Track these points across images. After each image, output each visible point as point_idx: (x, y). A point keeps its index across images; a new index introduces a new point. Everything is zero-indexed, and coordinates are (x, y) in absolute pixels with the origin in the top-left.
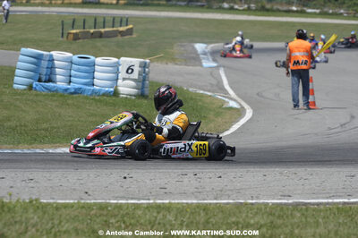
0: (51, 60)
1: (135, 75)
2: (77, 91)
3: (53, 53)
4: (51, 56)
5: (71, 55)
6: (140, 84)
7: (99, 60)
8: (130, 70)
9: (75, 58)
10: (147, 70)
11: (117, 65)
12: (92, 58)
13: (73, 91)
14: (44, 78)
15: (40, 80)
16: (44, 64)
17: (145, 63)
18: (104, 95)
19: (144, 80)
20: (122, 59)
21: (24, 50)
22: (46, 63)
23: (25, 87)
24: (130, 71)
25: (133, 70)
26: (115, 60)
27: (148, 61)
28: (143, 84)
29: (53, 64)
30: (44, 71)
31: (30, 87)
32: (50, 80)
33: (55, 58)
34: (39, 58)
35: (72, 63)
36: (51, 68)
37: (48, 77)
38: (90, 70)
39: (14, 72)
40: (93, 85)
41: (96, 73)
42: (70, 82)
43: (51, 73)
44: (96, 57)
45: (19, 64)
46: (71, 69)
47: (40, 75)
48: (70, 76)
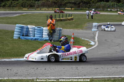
0: (28, 28)
2: (35, 39)
3: (28, 26)
5: (35, 26)
6: (58, 37)
7: (44, 28)
9: (36, 28)
10: (61, 31)
12: (42, 27)
13: (34, 39)
14: (25, 35)
15: (23, 36)
16: (25, 30)
17: (60, 29)
18: (45, 41)
19: (60, 35)
21: (17, 25)
23: (17, 38)
27: (61, 28)
30: (25, 32)
31: (19, 38)
32: (27, 36)
33: (29, 28)
34: (22, 28)
35: (35, 29)
36: (28, 31)
37: (26, 34)
38: (41, 32)
39: (14, 33)
40: (43, 37)
41: (43, 33)
42: (34, 36)
43: (28, 33)
44: (44, 27)
45: (16, 30)
46: (35, 32)
47: (23, 33)
48: (35, 34)
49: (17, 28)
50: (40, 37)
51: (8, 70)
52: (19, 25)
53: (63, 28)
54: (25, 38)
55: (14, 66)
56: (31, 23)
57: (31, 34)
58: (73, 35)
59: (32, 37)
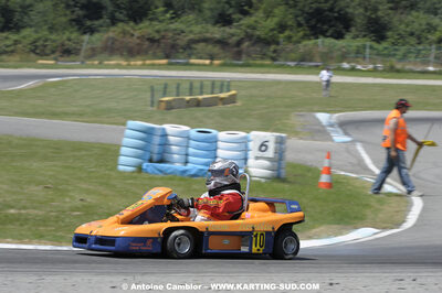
0: (165, 135)
1: (270, 153)
3: (165, 126)
4: (164, 129)
5: (186, 128)
6: (276, 164)
7: (222, 135)
8: (263, 146)
9: (193, 132)
10: (283, 146)
11: (245, 141)
12: (214, 132)
14: (155, 157)
15: (151, 161)
16: (157, 140)
19: (280, 159)
20: (254, 133)
22: (159, 138)
23: (133, 169)
24: (263, 148)
25: (266, 146)
26: (242, 134)
27: (284, 135)
28: (280, 164)
29: (167, 140)
30: (156, 149)
31: (140, 169)
33: (168, 132)
35: (189, 138)
36: (165, 144)
37: (160, 156)
38: (211, 147)
39: (119, 150)
41: (219, 151)
42: (187, 162)
43: (164, 152)
44: (221, 129)
45: (126, 141)
46: (188, 147)
47: (151, 153)
48: (187, 155)
50: (206, 165)
52: (139, 123)
57: (175, 156)
58: (327, 161)
59: (178, 166)
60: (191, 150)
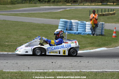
0: (71, 23)
2: (79, 34)
4: (71, 21)
6: (101, 31)
9: (79, 22)
10: (103, 26)
12: (85, 22)
13: (77, 33)
14: (68, 29)
15: (67, 30)
16: (68, 24)
17: (103, 23)
18: (88, 35)
19: (102, 29)
21: (61, 20)
22: (69, 24)
27: (104, 23)
29: (72, 24)
30: (68, 27)
32: (71, 30)
33: (72, 22)
34: (66, 22)
35: (78, 24)
36: (71, 25)
37: (70, 29)
38: (84, 26)
39: (58, 27)
40: (85, 31)
41: (86, 27)
42: (78, 30)
43: (71, 27)
44: (87, 22)
45: (60, 24)
47: (67, 28)
48: (78, 28)
49: (61, 23)
50: (83, 31)
51: (52, 62)
52: (63, 19)
53: (106, 22)
54: (68, 33)
55: (58, 59)
56: (74, 18)
57: (74, 29)
58: (115, 30)
59: (75, 31)
60: (79, 27)
